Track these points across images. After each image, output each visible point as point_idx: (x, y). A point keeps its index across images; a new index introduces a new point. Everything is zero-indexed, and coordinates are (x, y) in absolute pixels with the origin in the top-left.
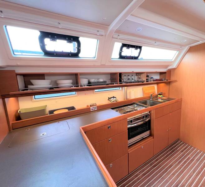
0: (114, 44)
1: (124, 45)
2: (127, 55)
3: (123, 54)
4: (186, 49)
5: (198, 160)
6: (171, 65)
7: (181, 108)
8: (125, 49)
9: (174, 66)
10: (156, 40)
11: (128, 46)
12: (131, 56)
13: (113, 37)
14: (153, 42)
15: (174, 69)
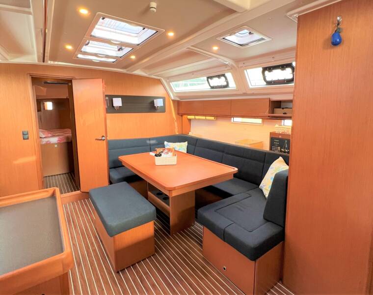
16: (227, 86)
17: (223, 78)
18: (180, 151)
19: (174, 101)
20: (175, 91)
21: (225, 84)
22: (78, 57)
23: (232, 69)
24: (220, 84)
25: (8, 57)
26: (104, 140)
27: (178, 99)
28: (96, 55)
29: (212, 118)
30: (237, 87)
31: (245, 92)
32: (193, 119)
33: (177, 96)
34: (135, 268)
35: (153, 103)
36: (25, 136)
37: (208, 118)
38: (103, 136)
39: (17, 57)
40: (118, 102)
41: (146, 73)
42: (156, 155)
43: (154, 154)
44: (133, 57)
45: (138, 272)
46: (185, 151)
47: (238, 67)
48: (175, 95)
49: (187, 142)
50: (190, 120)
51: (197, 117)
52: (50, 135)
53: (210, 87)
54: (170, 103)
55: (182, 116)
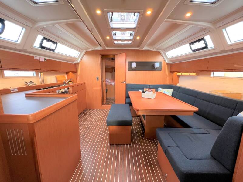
0: (37, 36)
1: (45, 38)
2: (46, 47)
3: (43, 45)
4: (84, 52)
5: (97, 112)
6: (76, 61)
7: (85, 89)
8: (45, 41)
9: (79, 61)
10: (67, 42)
11: (48, 40)
12: (50, 48)
13: (37, 31)
14: (65, 42)
15: (78, 64)
16: (206, 47)
17: (202, 42)
18: (167, 94)
19: (168, 64)
20: (169, 57)
21: (204, 46)
22: (115, 43)
23: (210, 31)
24: (199, 47)
25: (93, 48)
26: (124, 83)
27: (171, 63)
28: (120, 40)
29: (194, 74)
30: (214, 47)
31: (223, 49)
32: (181, 76)
33: (170, 61)
34: (118, 146)
35: (154, 65)
36: (97, 79)
37: (191, 74)
38: (124, 81)
39: (96, 47)
40: (134, 65)
41: (151, 49)
42: (142, 92)
43: (141, 91)
44: (138, 38)
45: (118, 149)
46: (170, 95)
47: (216, 28)
48: (169, 60)
49: (173, 89)
50: (179, 76)
51: (183, 74)
52: (112, 81)
53: (192, 51)
54: (165, 65)
55: (173, 73)
